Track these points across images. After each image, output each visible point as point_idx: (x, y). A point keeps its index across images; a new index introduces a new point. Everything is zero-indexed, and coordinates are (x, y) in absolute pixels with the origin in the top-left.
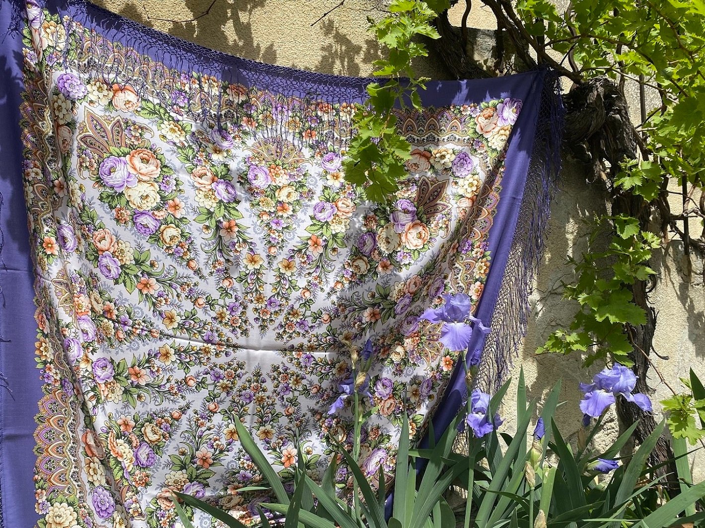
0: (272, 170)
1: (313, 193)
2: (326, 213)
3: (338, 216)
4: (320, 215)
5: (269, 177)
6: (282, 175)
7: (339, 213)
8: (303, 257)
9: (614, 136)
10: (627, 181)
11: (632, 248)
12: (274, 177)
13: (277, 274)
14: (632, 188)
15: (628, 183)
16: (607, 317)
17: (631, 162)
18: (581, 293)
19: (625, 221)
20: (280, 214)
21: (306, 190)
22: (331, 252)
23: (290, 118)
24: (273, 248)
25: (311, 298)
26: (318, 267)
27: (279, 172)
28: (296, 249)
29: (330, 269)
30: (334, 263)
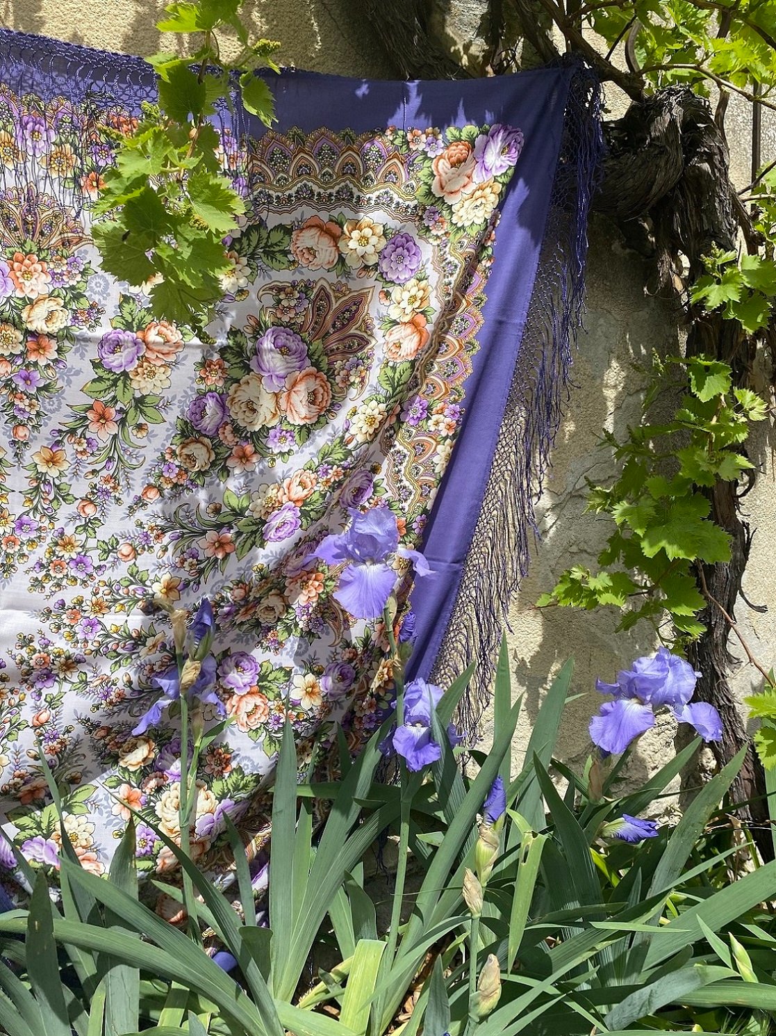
0: (16, 265)
1: (98, 312)
2: (124, 354)
3: (147, 360)
4: (112, 357)
5: (10, 281)
6: (36, 275)
7: (149, 355)
8: (79, 443)
9: (698, 205)
10: (715, 292)
11: (715, 419)
12: (21, 280)
13: (32, 474)
14: (723, 306)
15: (715, 296)
16: (663, 550)
17: (724, 256)
18: (619, 500)
19: (707, 368)
20: (33, 358)
21: (85, 304)
22: (135, 432)
23: (53, 148)
24: (21, 428)
25: (98, 515)
26: (110, 459)
27: (32, 268)
28: (64, 429)
29: (134, 462)
30: (142, 451)
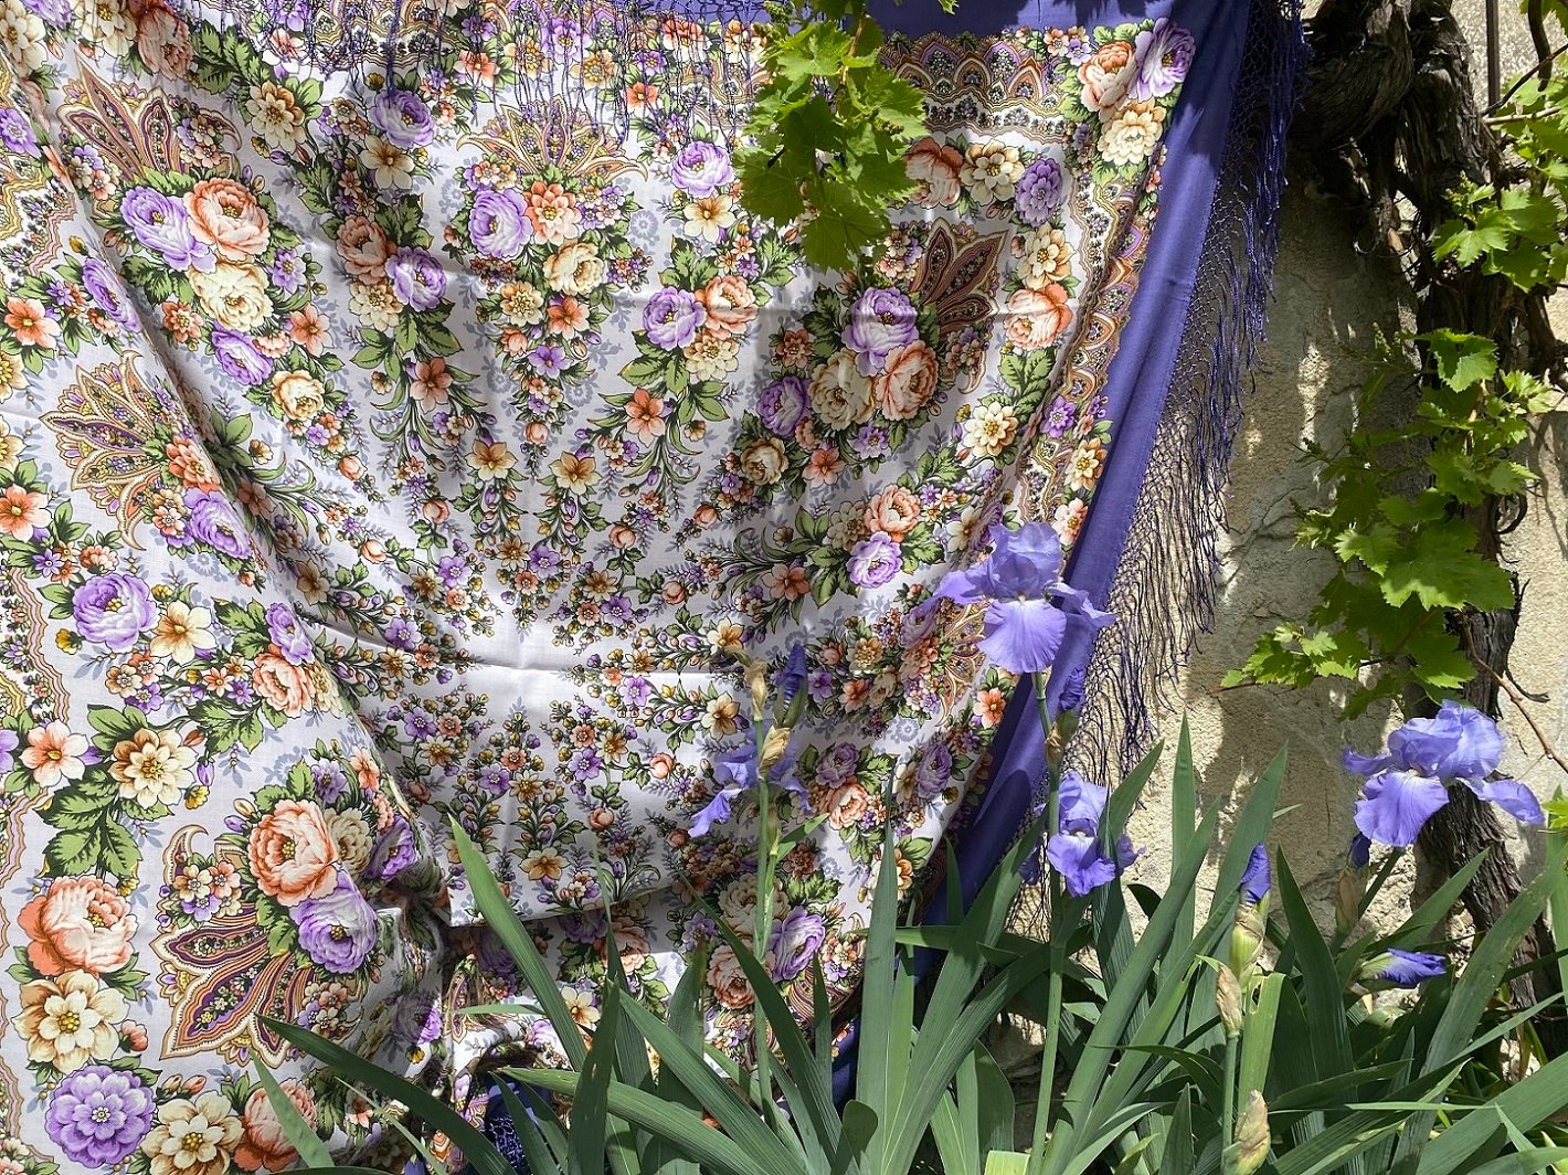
0: (535, 198)
1: (644, 262)
2: (677, 324)
3: (708, 331)
4: (661, 328)
5: (526, 220)
6: (561, 212)
7: (711, 325)
9: (1432, 127)
10: (1468, 240)
11: (1474, 414)
12: (541, 220)
13: (550, 490)
14: (1484, 257)
15: (1467, 247)
16: (1415, 595)
17: (1477, 193)
18: (1342, 529)
19: (1458, 346)
20: (555, 330)
21: (626, 252)
22: (688, 433)
24: (536, 427)
25: (636, 545)
26: (655, 470)
27: (555, 203)
28: (594, 428)
29: (685, 474)
30: (696, 459)
